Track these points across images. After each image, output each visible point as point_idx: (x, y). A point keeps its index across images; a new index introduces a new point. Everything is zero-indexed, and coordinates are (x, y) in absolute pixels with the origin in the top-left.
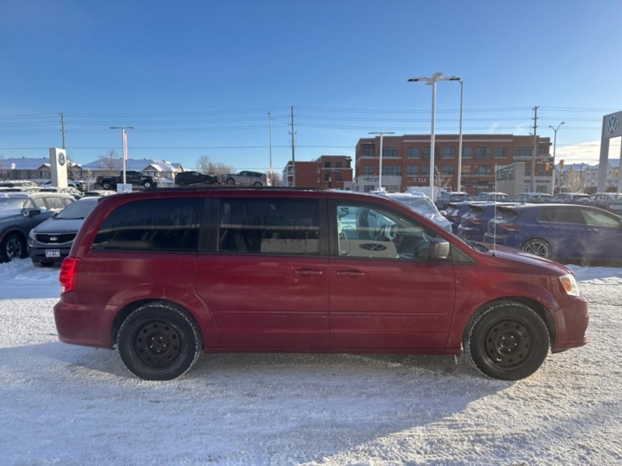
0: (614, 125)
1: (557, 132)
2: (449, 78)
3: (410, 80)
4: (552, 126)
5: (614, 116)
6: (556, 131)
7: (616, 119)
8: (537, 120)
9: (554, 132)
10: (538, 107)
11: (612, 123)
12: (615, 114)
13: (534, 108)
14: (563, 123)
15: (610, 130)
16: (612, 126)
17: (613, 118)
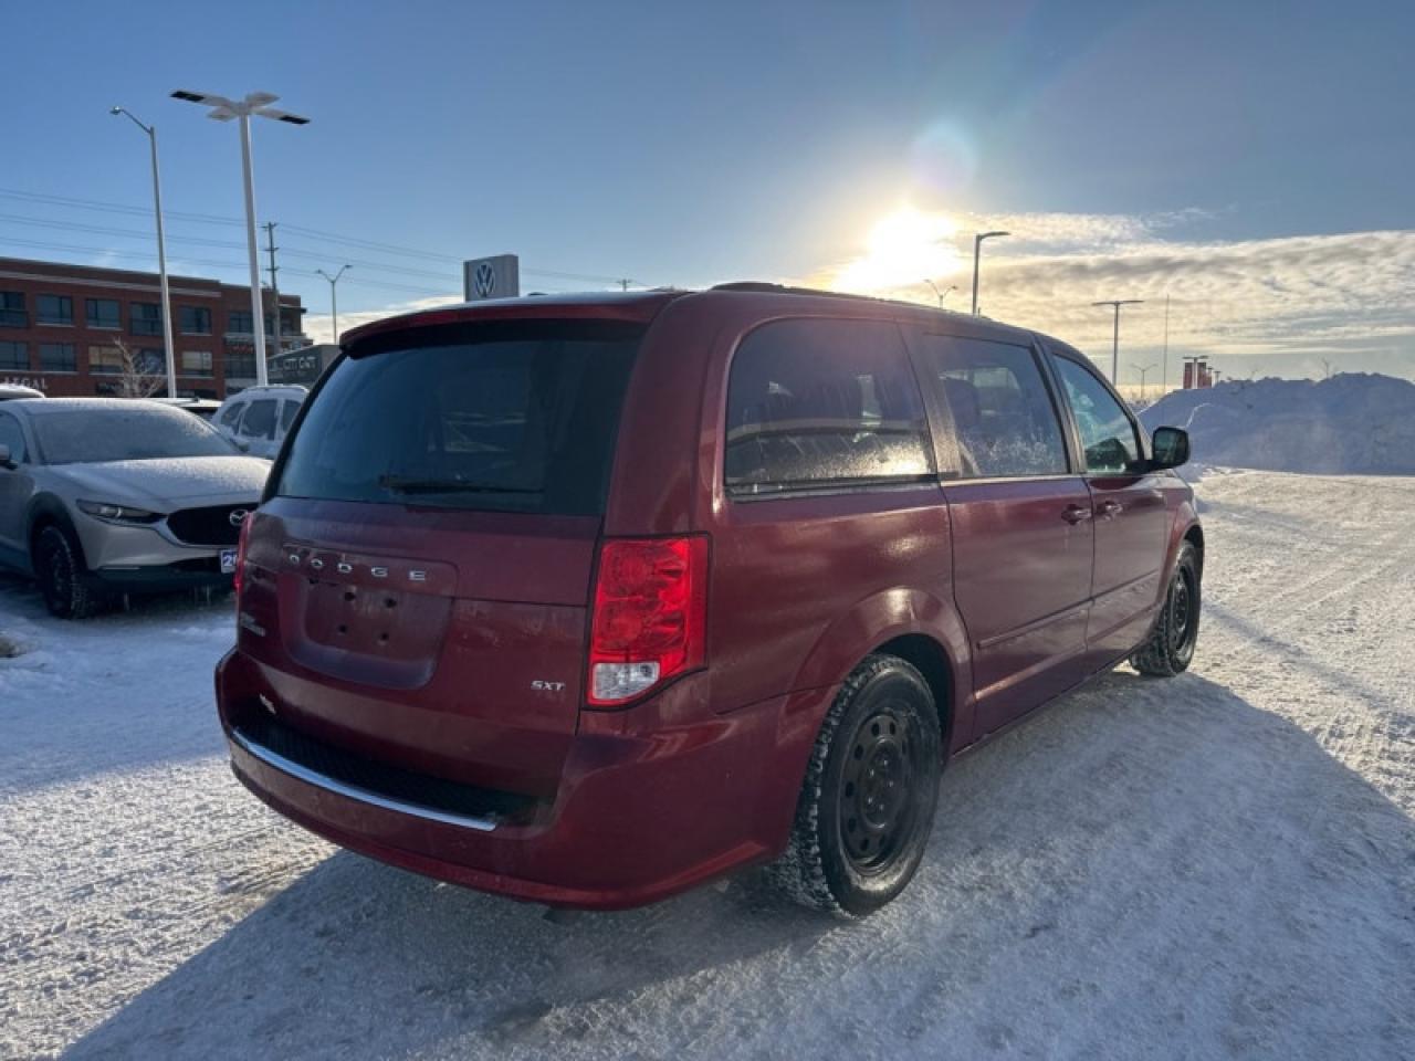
0: (487, 281)
1: (337, 284)
2: (282, 115)
3: (180, 95)
4: (322, 269)
5: (488, 264)
6: (333, 282)
7: (490, 271)
8: (275, 253)
9: (330, 284)
10: (275, 225)
11: (484, 277)
12: (489, 260)
13: (267, 225)
14: (348, 266)
15: (482, 291)
16: (484, 284)
17: (484, 267)
